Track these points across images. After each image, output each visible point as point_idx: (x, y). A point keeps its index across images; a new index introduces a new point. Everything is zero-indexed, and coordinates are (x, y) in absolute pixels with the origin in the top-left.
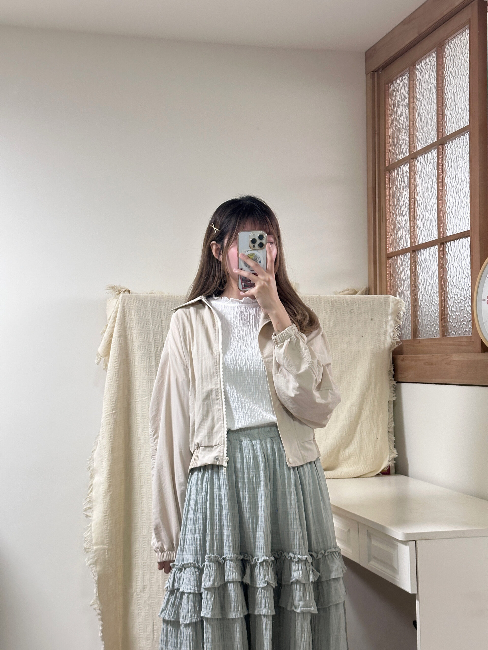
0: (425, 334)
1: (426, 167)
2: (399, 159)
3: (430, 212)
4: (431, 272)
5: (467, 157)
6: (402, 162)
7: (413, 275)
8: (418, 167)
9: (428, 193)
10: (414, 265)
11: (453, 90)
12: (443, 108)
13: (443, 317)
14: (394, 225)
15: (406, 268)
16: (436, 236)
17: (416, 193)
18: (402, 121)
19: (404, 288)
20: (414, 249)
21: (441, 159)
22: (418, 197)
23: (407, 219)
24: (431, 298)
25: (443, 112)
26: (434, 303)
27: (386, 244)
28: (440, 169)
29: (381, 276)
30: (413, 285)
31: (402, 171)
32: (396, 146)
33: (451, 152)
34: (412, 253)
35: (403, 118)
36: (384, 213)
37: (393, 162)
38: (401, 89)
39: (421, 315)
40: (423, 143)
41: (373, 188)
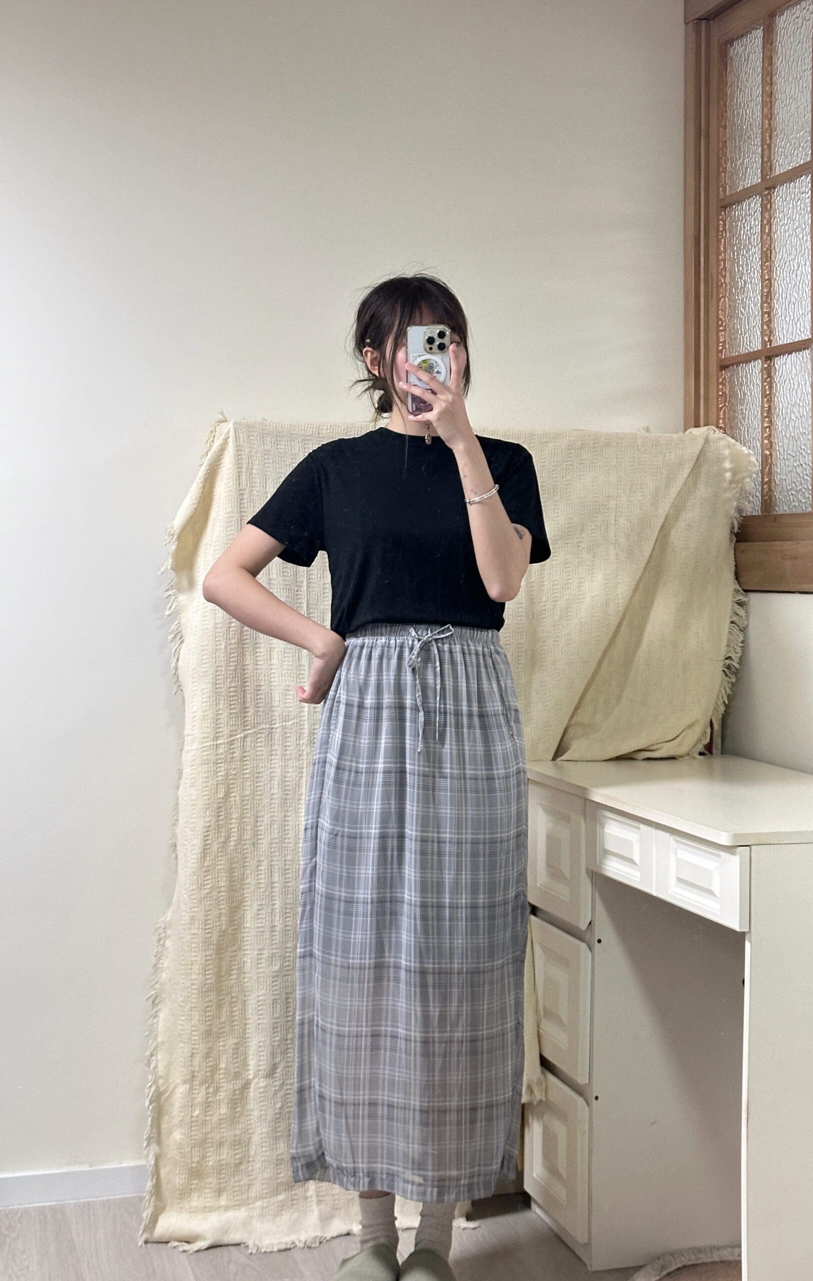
0: (786, 504)
1: (791, 206)
2: (744, 186)
3: (799, 288)
4: (799, 396)
6: (748, 193)
7: (765, 399)
8: (778, 205)
9: (794, 253)
10: (768, 383)
14: (733, 308)
15: (754, 386)
16: (808, 333)
17: (773, 252)
18: (749, 116)
19: (750, 422)
20: (768, 354)
22: (777, 261)
23: (756, 299)
24: (798, 442)
26: (802, 451)
27: (718, 342)
29: (708, 403)
30: (766, 417)
31: (749, 210)
32: (739, 163)
34: (766, 361)
35: (752, 111)
36: (715, 285)
37: (733, 192)
38: (749, 57)
39: (779, 471)
40: (786, 162)
41: (695, 236)
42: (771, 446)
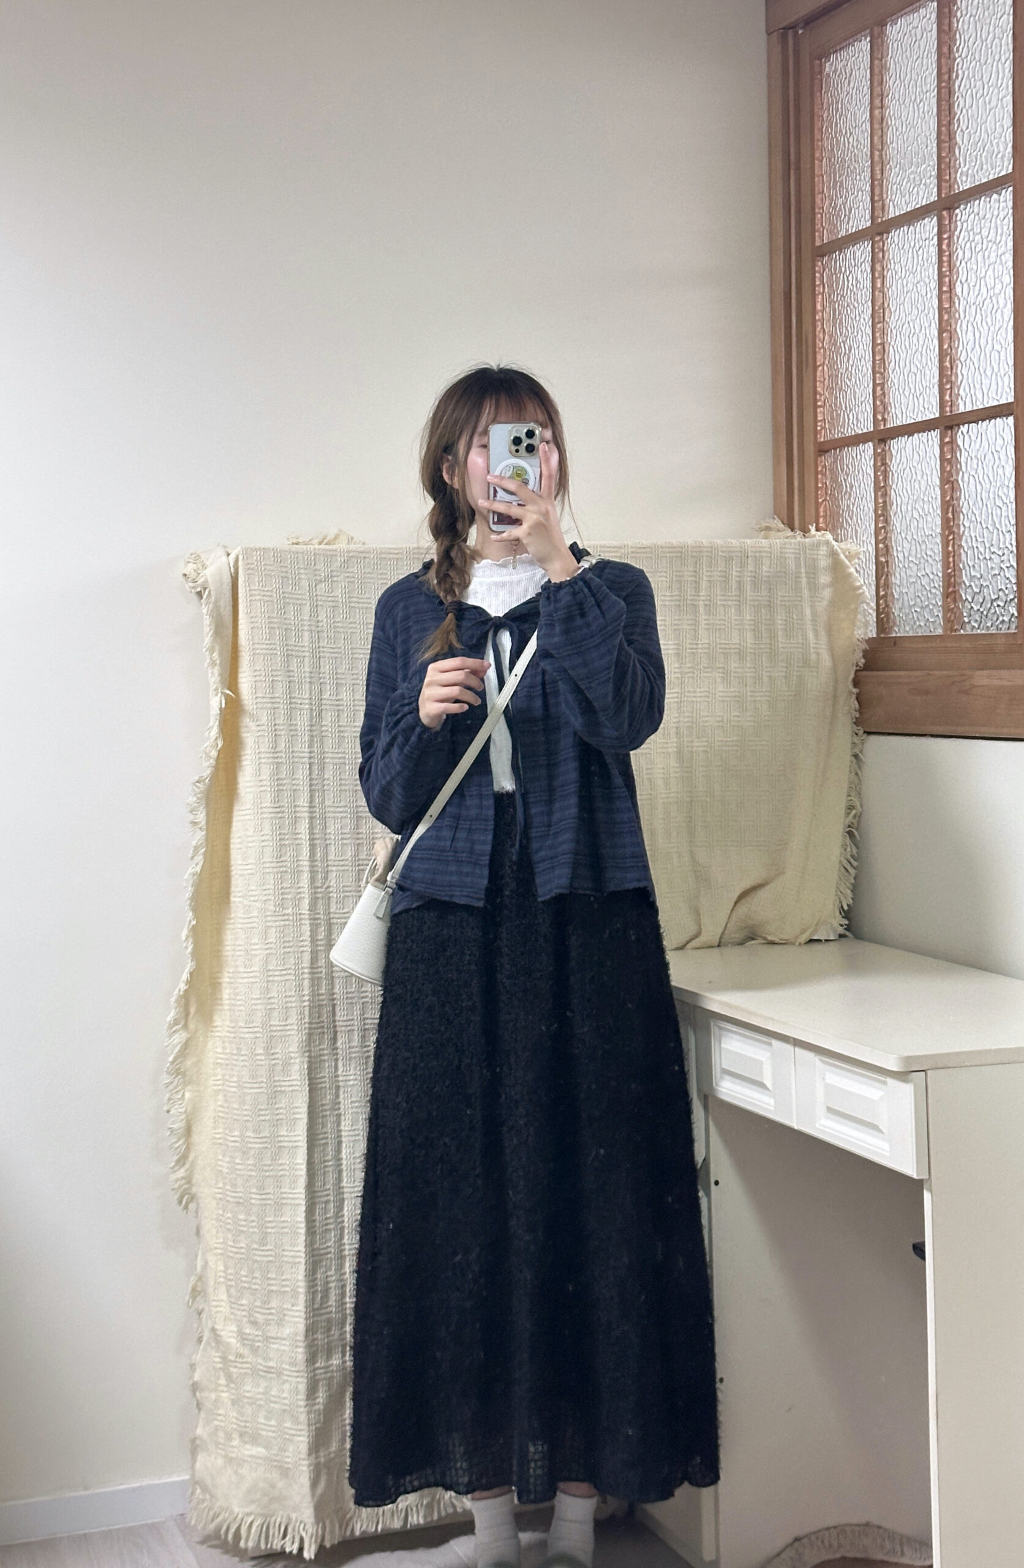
0: (908, 624)
1: (910, 255)
2: (847, 231)
3: (922, 355)
4: (923, 489)
5: (1006, 242)
6: (854, 239)
7: (880, 493)
8: (894, 255)
9: (915, 312)
10: (882, 472)
11: (974, 91)
12: (951, 128)
13: (951, 590)
14: (835, 377)
15: (864, 477)
16: (935, 411)
17: (888, 311)
18: (853, 146)
19: (859, 521)
20: (882, 437)
21: (946, 241)
22: (892, 321)
23: (864, 368)
24: (923, 547)
25: (951, 136)
26: (929, 558)
27: (816, 422)
28: (946, 264)
29: (804, 497)
30: (880, 515)
31: (854, 260)
32: (840, 201)
33: (969, 228)
34: (879, 444)
35: (857, 140)
36: (810, 351)
37: (834, 238)
38: (851, 75)
39: (898, 582)
40: (903, 202)
41: (784, 292)
42: (887, 551)
